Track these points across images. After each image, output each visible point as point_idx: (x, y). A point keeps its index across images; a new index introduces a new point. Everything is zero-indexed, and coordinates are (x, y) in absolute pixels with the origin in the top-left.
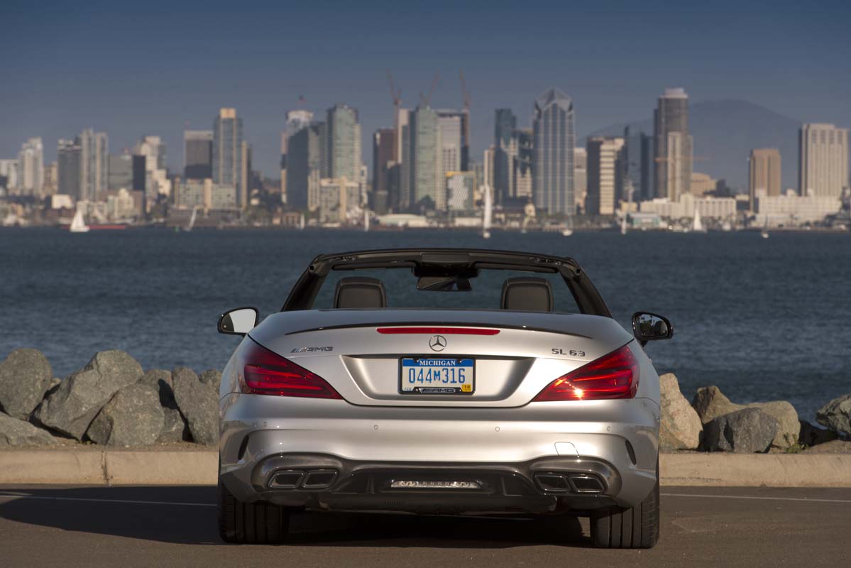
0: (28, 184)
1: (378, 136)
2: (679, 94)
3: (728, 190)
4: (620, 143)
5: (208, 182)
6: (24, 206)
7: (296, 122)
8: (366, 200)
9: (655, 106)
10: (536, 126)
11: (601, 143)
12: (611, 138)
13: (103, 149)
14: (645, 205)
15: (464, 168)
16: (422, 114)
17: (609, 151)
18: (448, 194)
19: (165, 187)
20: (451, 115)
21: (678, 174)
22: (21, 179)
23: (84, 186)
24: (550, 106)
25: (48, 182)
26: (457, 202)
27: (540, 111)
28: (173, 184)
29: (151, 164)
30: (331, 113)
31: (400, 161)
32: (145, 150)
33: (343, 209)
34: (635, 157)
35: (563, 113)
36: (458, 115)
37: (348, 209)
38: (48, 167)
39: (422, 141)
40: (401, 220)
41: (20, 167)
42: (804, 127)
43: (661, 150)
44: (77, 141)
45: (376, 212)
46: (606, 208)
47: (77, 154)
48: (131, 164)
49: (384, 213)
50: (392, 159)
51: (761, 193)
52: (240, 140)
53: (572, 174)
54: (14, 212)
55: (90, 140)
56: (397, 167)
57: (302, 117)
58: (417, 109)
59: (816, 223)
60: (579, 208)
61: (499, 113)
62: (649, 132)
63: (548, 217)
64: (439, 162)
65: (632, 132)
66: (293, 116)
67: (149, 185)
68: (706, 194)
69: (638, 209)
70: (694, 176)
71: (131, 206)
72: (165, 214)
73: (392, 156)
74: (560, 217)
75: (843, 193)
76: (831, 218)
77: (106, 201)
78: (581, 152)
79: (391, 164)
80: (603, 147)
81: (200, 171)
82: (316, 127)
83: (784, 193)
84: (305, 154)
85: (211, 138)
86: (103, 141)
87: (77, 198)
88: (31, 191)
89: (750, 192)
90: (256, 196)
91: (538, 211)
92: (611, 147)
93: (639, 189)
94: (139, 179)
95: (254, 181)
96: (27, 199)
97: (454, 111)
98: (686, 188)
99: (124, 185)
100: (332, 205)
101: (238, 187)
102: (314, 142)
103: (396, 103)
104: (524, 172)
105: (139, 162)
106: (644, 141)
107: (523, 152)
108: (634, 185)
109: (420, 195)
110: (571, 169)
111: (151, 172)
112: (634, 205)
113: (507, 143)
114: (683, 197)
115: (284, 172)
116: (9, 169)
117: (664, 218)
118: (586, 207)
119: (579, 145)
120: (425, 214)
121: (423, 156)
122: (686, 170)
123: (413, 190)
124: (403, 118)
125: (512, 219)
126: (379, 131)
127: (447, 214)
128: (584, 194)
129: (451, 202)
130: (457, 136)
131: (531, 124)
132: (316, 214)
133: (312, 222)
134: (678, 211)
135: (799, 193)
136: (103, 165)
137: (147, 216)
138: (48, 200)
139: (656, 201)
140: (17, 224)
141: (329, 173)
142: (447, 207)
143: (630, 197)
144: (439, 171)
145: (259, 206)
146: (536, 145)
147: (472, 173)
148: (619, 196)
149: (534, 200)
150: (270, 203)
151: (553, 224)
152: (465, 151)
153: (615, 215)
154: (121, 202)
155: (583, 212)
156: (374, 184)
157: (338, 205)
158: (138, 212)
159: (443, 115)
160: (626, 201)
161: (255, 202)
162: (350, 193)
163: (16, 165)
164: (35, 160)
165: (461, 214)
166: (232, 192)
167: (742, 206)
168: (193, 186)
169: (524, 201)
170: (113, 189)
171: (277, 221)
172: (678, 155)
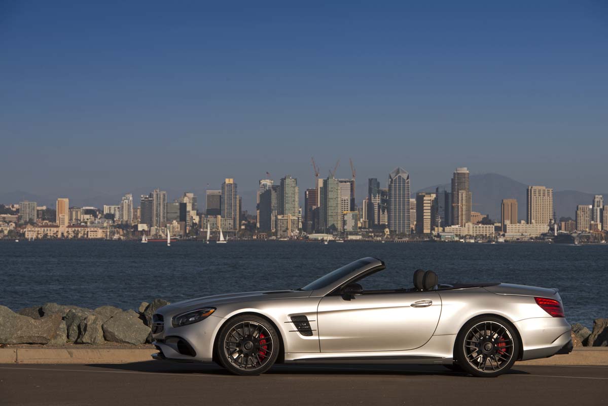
0: (125, 218)
1: (307, 193)
2: (465, 170)
3: (490, 220)
4: (434, 196)
5: (219, 217)
6: (123, 230)
7: (265, 186)
8: (301, 226)
9: (452, 177)
10: (390, 187)
11: (424, 196)
12: (429, 194)
13: (164, 200)
14: (447, 229)
15: (352, 209)
16: (330, 181)
17: (428, 199)
18: (344, 223)
19: (196, 219)
20: (345, 182)
21: (464, 213)
22: (122, 215)
23: (155, 219)
24: (397, 176)
25: (135, 217)
26: (349, 227)
27: (392, 180)
28: (200, 218)
29: (189, 208)
30: (283, 180)
31: (319, 206)
32: (186, 200)
33: (289, 231)
34: (442, 203)
35: (404, 180)
36: (350, 182)
37: (292, 231)
38: (135, 209)
39: (330, 195)
40: (319, 236)
41: (121, 209)
42: (530, 189)
43: (455, 199)
44: (151, 196)
45: (306, 233)
46: (427, 231)
47: (151, 202)
48: (179, 207)
49: (311, 233)
50: (315, 205)
51: (507, 222)
52: (236, 195)
53: (409, 212)
54: (118, 233)
55: (157, 195)
56: (318, 208)
57: (268, 182)
58: (328, 178)
59: (536, 238)
60: (412, 230)
61: (370, 181)
62: (449, 190)
63: (397, 235)
64: (339, 206)
65: (440, 190)
66: (263, 182)
67: (188, 218)
68: (478, 223)
69: (444, 230)
70: (473, 213)
71: (179, 229)
72: (197, 234)
73: (315, 204)
74: (403, 235)
75: (550, 222)
76: (544, 235)
77: (166, 227)
78: (413, 201)
79: (314, 207)
80: (425, 198)
81: (214, 212)
82: (274, 188)
83: (520, 222)
84: (270, 203)
85: (220, 194)
86: (164, 195)
87: (150, 226)
88: (127, 221)
89: (502, 221)
90: (244, 224)
91: (391, 231)
92: (429, 198)
93: (443, 220)
94: (183, 215)
95: (243, 216)
96: (124, 226)
97: (347, 179)
98: (468, 220)
99: (175, 219)
100: (284, 229)
101: (235, 220)
102: (274, 195)
103: (317, 175)
104: (383, 212)
105: (183, 206)
106: (446, 195)
107: (383, 201)
108: (441, 218)
109: (330, 224)
110: (409, 210)
111: (189, 212)
112: (441, 229)
113: (375, 196)
114: (467, 224)
115: (258, 211)
116: (115, 210)
117: (457, 235)
118: (416, 229)
119: (412, 198)
120: (332, 234)
121: (331, 203)
122: (468, 210)
123: (326, 221)
124: (321, 184)
125: (377, 236)
126: (308, 190)
127: (344, 233)
128: (415, 223)
129: (345, 227)
130: (349, 192)
131: (387, 186)
132: (275, 234)
133: (274, 238)
134: (464, 232)
135: (528, 223)
136: (164, 208)
137: (186, 235)
138: (136, 227)
139: (452, 226)
140: (119, 239)
141: (282, 212)
142: (344, 230)
143: (439, 224)
144: (339, 211)
145: (245, 229)
146: (390, 197)
147: (357, 212)
148: (433, 224)
149: (389, 226)
150: (251, 227)
151: (399, 238)
152: (353, 200)
153: (431, 233)
154: (173, 227)
155: (415, 232)
156: (305, 217)
157: (287, 229)
158: (182, 233)
159: (341, 182)
160: (437, 226)
161: (243, 227)
162: (293, 222)
163: (119, 208)
164: (129, 205)
165: (351, 234)
166: (232, 222)
167: (497, 229)
168: (211, 218)
169: (384, 226)
170: (169, 221)
171: (255, 237)
172: (464, 202)
